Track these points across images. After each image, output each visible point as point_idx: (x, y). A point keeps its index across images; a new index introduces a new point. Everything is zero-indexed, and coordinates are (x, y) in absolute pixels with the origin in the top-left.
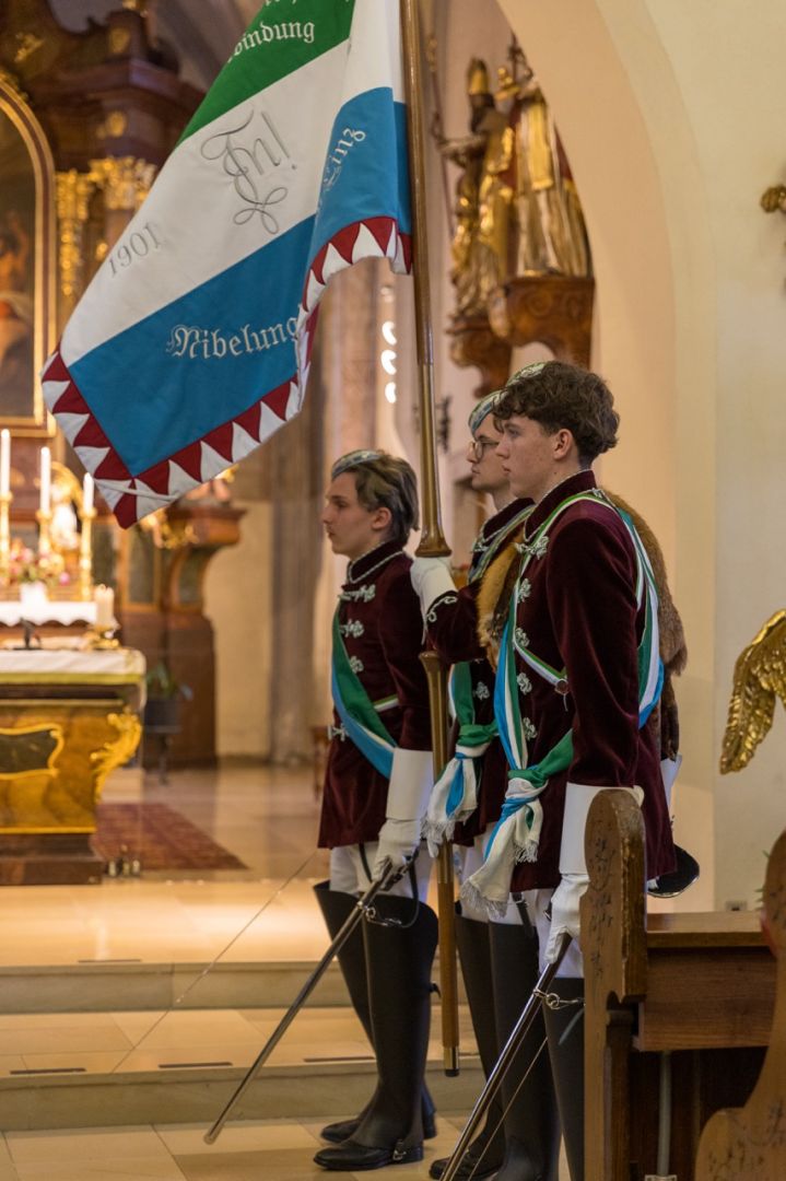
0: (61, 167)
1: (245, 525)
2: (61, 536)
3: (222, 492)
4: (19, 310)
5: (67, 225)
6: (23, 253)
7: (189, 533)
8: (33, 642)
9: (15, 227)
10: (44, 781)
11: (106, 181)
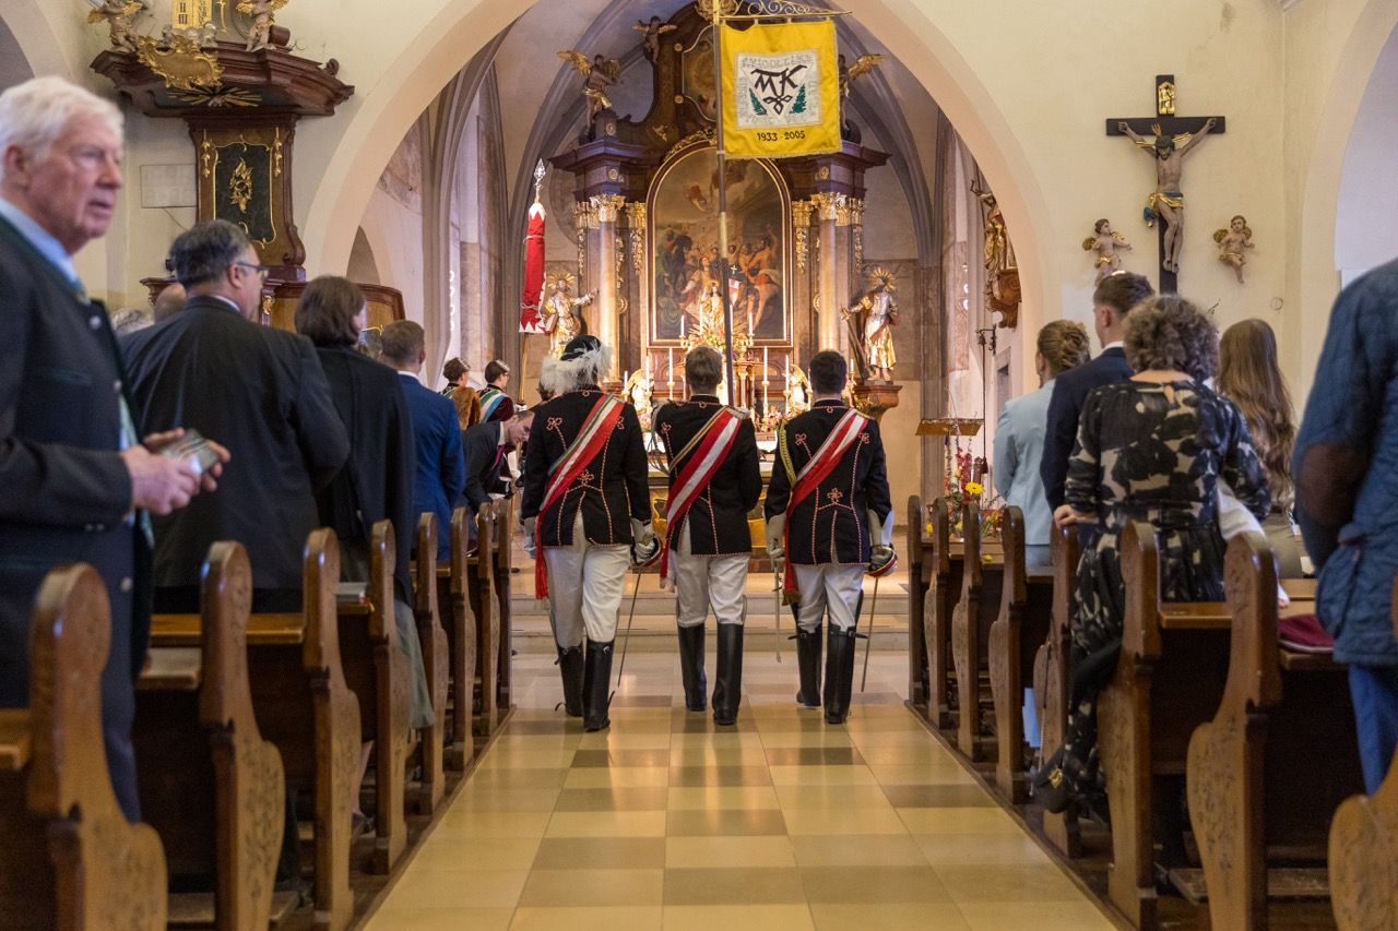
0: (793, 199)
1: (901, 394)
2: (797, 404)
3: (887, 377)
4: (773, 278)
5: (798, 230)
6: (775, 247)
7: (869, 401)
9: (770, 232)
11: (819, 205)
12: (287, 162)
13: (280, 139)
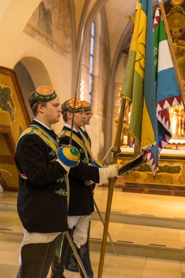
8: (177, 148)
10: (179, 176)
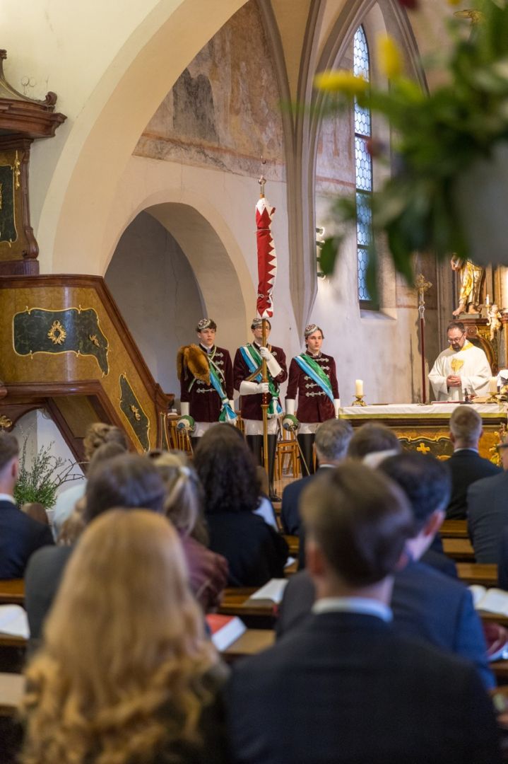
12: (24, 177)
13: (19, 160)
